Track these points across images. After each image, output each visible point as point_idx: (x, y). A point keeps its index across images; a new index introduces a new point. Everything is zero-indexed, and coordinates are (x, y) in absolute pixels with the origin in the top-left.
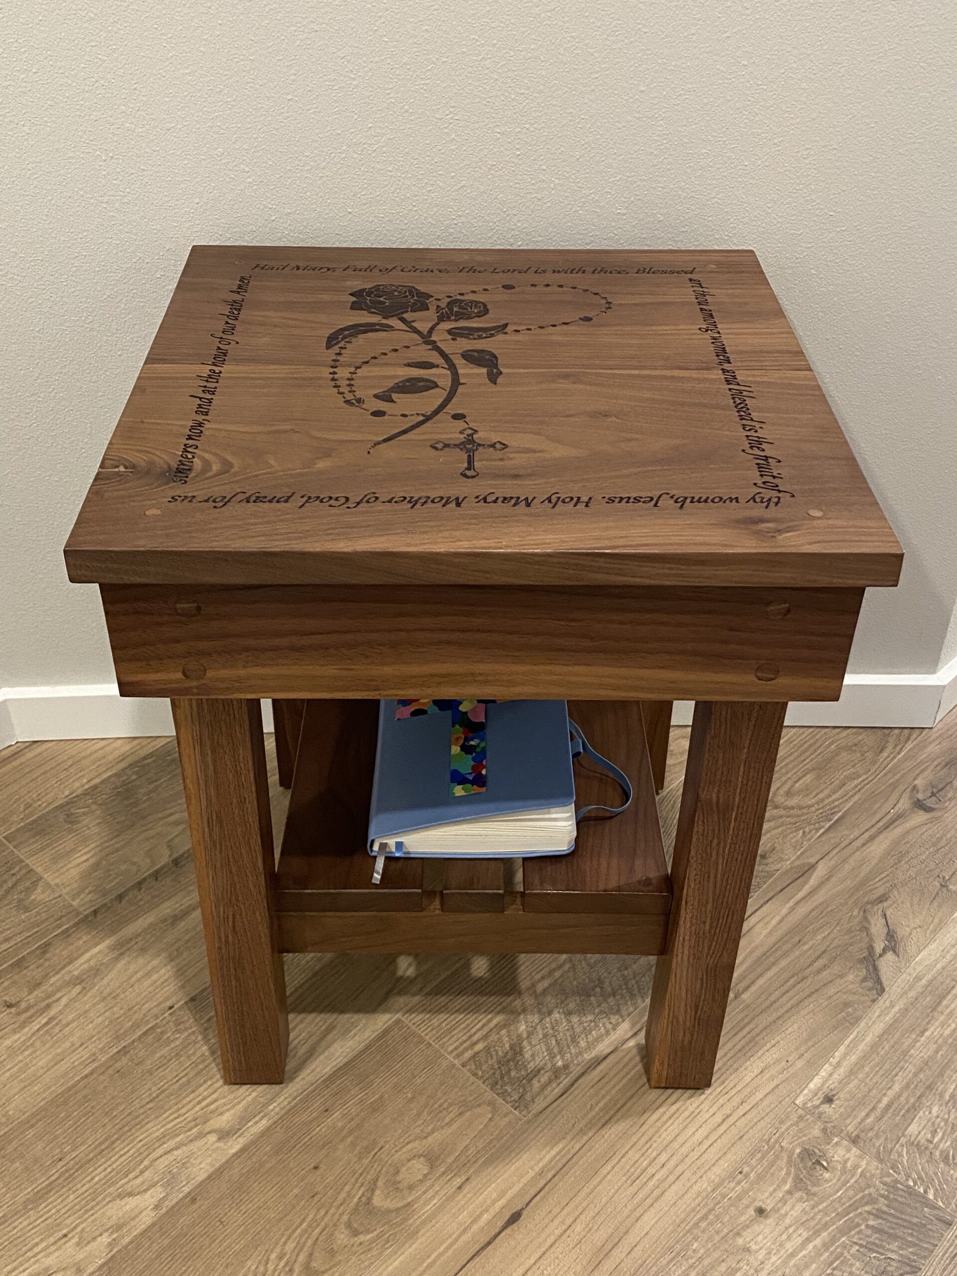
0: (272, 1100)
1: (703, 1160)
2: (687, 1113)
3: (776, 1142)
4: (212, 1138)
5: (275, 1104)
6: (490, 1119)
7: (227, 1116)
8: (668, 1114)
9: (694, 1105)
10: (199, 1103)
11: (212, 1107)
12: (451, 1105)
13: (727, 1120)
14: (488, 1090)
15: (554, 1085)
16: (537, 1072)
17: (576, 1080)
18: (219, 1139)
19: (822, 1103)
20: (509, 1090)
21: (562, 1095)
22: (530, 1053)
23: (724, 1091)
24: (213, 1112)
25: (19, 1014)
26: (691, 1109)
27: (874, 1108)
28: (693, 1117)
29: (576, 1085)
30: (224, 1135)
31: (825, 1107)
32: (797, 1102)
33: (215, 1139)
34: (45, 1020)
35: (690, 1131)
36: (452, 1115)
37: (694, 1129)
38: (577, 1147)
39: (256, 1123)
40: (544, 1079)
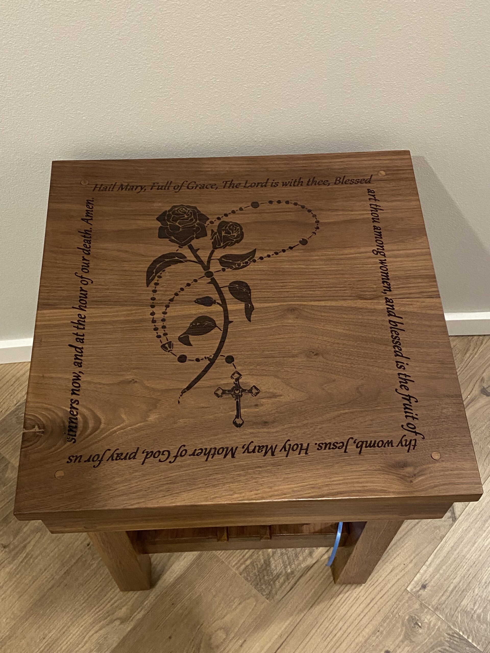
0: (145, 599)
1: (360, 624)
2: (353, 598)
3: (397, 613)
4: (117, 623)
5: (146, 602)
6: (255, 606)
7: (124, 609)
8: (344, 599)
9: (357, 593)
10: (109, 602)
11: (116, 604)
12: (235, 598)
13: (373, 601)
14: (253, 588)
15: (287, 584)
16: (278, 576)
17: (298, 580)
18: (121, 623)
19: (420, 589)
20: (264, 588)
21: (290, 590)
22: (274, 565)
23: (372, 584)
24: (116, 607)
25: (10, 552)
26: (355, 595)
27: (446, 591)
28: (357, 599)
29: (298, 583)
30: (123, 620)
31: (422, 592)
32: (408, 589)
33: (119, 623)
34: (24, 555)
35: (354, 608)
36: (236, 604)
37: (356, 607)
38: (298, 620)
39: (139, 613)
40: (282, 580)
